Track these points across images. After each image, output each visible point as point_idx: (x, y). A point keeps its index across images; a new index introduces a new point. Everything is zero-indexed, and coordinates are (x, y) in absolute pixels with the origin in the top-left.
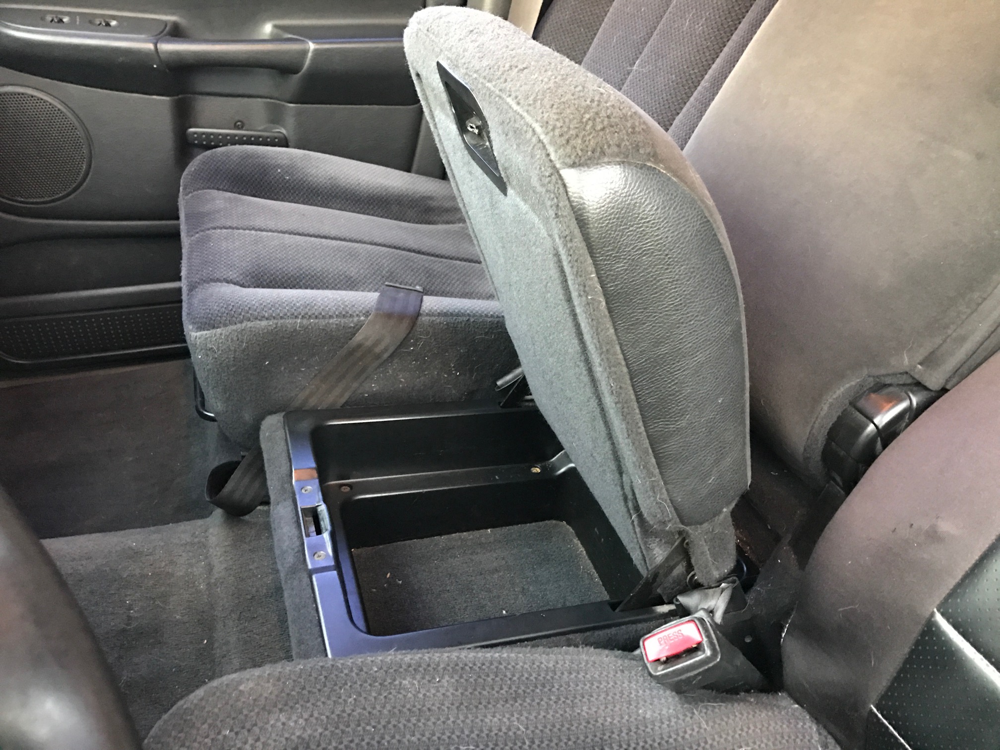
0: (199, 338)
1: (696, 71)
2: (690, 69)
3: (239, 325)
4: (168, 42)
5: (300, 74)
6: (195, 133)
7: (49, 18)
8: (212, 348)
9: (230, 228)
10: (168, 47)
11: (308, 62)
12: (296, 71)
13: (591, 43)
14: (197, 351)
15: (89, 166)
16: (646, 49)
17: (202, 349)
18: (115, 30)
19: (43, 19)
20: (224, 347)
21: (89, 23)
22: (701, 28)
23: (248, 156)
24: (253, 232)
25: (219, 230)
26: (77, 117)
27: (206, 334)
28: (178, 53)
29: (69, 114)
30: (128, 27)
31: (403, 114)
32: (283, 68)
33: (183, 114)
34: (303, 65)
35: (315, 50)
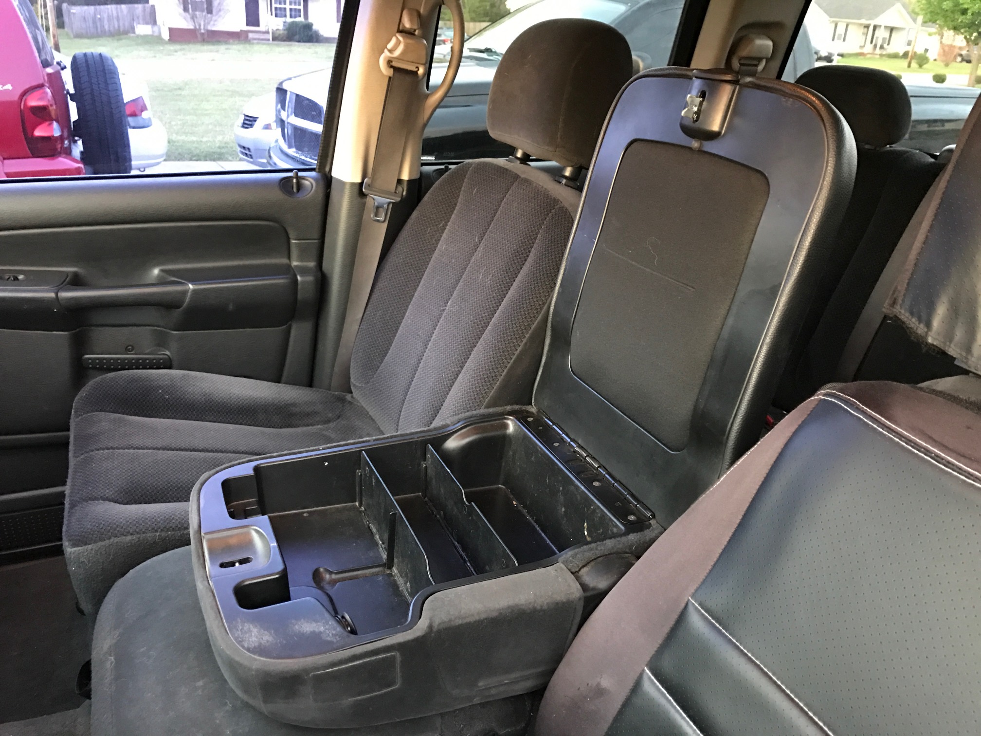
0: (74, 553)
1: (486, 314)
2: (482, 313)
3: (107, 541)
4: (68, 290)
5: (182, 308)
6: (90, 359)
8: (84, 561)
9: (112, 448)
10: (67, 295)
11: (187, 300)
12: (178, 307)
13: (419, 282)
14: (72, 564)
16: (455, 292)
17: (75, 563)
18: (22, 283)
20: (94, 560)
22: (489, 282)
23: (134, 380)
24: (132, 451)
25: (102, 451)
27: (79, 550)
28: (77, 298)
30: (36, 279)
31: (270, 335)
32: (167, 305)
33: (80, 344)
34: (183, 302)
35: (194, 291)
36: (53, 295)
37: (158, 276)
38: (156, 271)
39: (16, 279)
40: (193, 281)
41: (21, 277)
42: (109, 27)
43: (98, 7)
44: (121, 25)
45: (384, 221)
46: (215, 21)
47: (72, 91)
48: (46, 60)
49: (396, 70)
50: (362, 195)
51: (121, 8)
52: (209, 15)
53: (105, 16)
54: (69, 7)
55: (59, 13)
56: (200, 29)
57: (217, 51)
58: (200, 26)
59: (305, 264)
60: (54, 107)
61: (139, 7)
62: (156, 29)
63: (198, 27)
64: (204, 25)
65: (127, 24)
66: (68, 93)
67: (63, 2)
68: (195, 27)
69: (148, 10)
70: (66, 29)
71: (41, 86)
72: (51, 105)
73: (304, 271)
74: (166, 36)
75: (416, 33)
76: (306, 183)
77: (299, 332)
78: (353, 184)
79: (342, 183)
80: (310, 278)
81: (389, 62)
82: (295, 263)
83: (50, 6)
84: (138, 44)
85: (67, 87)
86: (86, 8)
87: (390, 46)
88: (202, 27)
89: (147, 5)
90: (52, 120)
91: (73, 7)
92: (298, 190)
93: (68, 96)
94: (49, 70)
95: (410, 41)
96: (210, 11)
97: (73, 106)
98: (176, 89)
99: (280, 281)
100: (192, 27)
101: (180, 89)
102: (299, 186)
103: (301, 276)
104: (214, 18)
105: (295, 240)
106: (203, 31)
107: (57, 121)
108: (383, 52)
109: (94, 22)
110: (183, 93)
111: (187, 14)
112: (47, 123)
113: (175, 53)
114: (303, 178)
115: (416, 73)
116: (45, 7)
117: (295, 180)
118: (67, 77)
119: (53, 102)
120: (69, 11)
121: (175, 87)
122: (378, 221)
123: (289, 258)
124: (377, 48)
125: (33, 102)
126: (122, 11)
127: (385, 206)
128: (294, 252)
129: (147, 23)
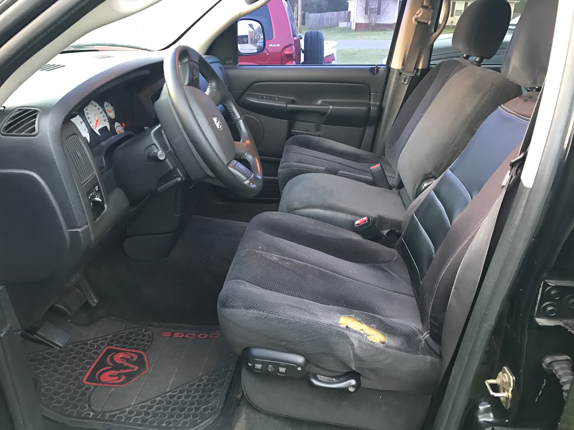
3: (290, 168)
4: (290, 104)
6: (293, 132)
7: (260, 97)
10: (289, 106)
11: (329, 112)
12: (325, 114)
15: (262, 139)
17: (281, 172)
18: (277, 101)
19: (258, 97)
20: (286, 173)
21: (270, 99)
25: (293, 153)
26: (262, 124)
28: (292, 108)
29: (260, 124)
30: (280, 100)
31: (358, 130)
32: (322, 113)
33: (291, 126)
34: (327, 113)
35: (332, 108)
36: (285, 105)
37: (321, 103)
38: (320, 102)
39: (275, 99)
40: (332, 105)
41: (277, 99)
42: (326, 24)
43: (322, 13)
44: (332, 23)
45: (407, 84)
46: (381, 18)
47: (303, 48)
48: (295, 34)
49: (419, 22)
50: (400, 74)
51: (333, 14)
52: (378, 15)
53: (325, 18)
54: (308, 14)
55: (303, 17)
56: (372, 23)
57: (379, 35)
58: (372, 21)
59: (375, 103)
60: (295, 55)
61: (343, 13)
62: (349, 24)
63: (371, 22)
64: (374, 21)
65: (335, 22)
66: (301, 49)
67: (306, 12)
68: (369, 22)
69: (347, 14)
70: (305, 26)
71: (291, 45)
72: (294, 54)
73: (374, 105)
74: (354, 27)
75: (429, 7)
76: (380, 70)
77: (369, 131)
78: (398, 70)
79: (394, 69)
80: (376, 108)
81: (416, 19)
82: (372, 103)
83: (300, 13)
84: (339, 32)
85: (301, 47)
86: (317, 14)
87: (417, 13)
88: (373, 22)
89: (347, 12)
90: (293, 60)
91: (311, 14)
92: (377, 72)
93: (301, 51)
94: (295, 38)
95: (425, 10)
96: (379, 13)
97: (302, 55)
98: (353, 54)
99: (364, 108)
100: (368, 22)
101: (355, 54)
102: (378, 71)
103: (372, 107)
104: (380, 17)
105: (373, 93)
106: (373, 24)
107: (295, 61)
108: (414, 15)
109: (319, 21)
110: (356, 56)
111: (366, 15)
112: (291, 62)
113: (357, 36)
114: (379, 68)
115: (427, 23)
116: (298, 14)
117: (376, 69)
118: (302, 42)
119: (294, 53)
120: (308, 16)
121: (353, 53)
122: (405, 84)
123: (370, 101)
124: (413, 13)
125: (287, 52)
126: (333, 15)
127: (408, 78)
128: (372, 98)
129: (345, 21)
